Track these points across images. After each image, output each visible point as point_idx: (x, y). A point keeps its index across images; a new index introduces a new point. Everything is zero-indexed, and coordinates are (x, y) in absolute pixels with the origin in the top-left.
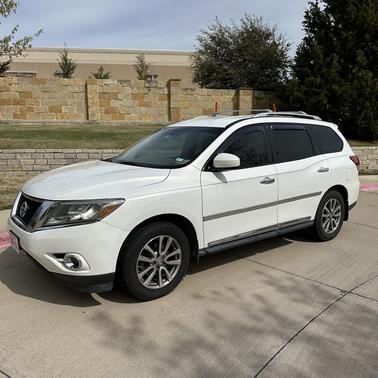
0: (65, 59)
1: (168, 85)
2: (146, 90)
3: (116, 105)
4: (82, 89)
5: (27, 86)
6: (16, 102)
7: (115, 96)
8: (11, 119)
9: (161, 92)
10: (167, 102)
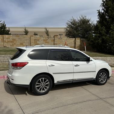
0: (25, 30)
1: (54, 37)
2: (47, 38)
3: (39, 43)
4: (29, 38)
5: (14, 37)
6: (11, 42)
7: (38, 40)
8: (10, 46)
9: (52, 39)
10: (53, 42)
